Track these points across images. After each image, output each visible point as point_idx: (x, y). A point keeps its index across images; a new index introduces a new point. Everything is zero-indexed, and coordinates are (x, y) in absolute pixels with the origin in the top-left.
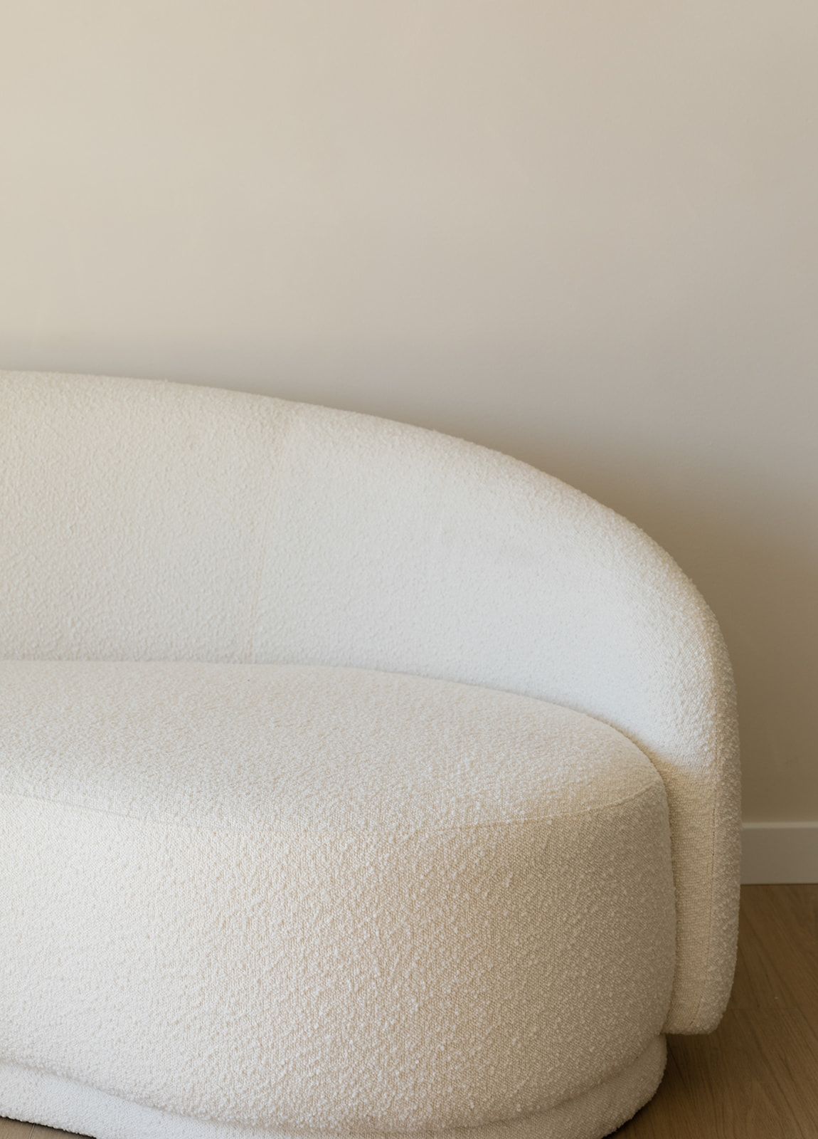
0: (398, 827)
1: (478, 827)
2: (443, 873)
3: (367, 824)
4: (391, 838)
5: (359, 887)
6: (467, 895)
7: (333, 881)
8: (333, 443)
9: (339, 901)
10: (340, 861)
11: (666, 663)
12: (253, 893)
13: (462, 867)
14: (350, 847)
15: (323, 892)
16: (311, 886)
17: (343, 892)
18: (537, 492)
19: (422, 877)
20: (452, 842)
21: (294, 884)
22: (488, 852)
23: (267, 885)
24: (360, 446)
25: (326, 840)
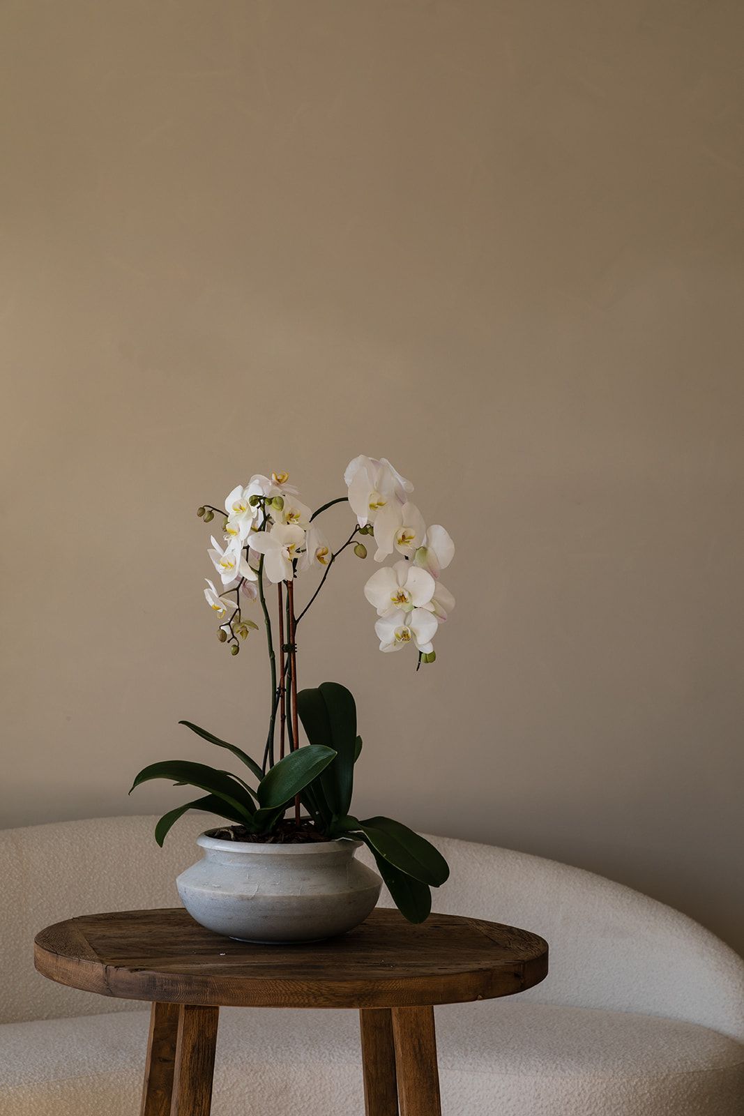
0: (657, 1073)
1: (693, 1072)
2: (680, 1096)
3: (642, 1072)
4: (655, 1078)
5: (642, 1104)
6: (691, 1107)
7: (630, 1101)
8: (480, 864)
9: (632, 1111)
10: (632, 1091)
11: (734, 991)
12: (587, 1109)
13: (689, 1092)
14: (637, 1083)
15: (624, 1107)
16: (618, 1104)
17: (634, 1107)
18: (622, 895)
19: (671, 1098)
20: (683, 1080)
21: (609, 1103)
22: (699, 1085)
23: (595, 1104)
24: (498, 866)
25: (624, 1080)
